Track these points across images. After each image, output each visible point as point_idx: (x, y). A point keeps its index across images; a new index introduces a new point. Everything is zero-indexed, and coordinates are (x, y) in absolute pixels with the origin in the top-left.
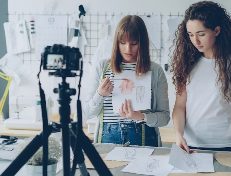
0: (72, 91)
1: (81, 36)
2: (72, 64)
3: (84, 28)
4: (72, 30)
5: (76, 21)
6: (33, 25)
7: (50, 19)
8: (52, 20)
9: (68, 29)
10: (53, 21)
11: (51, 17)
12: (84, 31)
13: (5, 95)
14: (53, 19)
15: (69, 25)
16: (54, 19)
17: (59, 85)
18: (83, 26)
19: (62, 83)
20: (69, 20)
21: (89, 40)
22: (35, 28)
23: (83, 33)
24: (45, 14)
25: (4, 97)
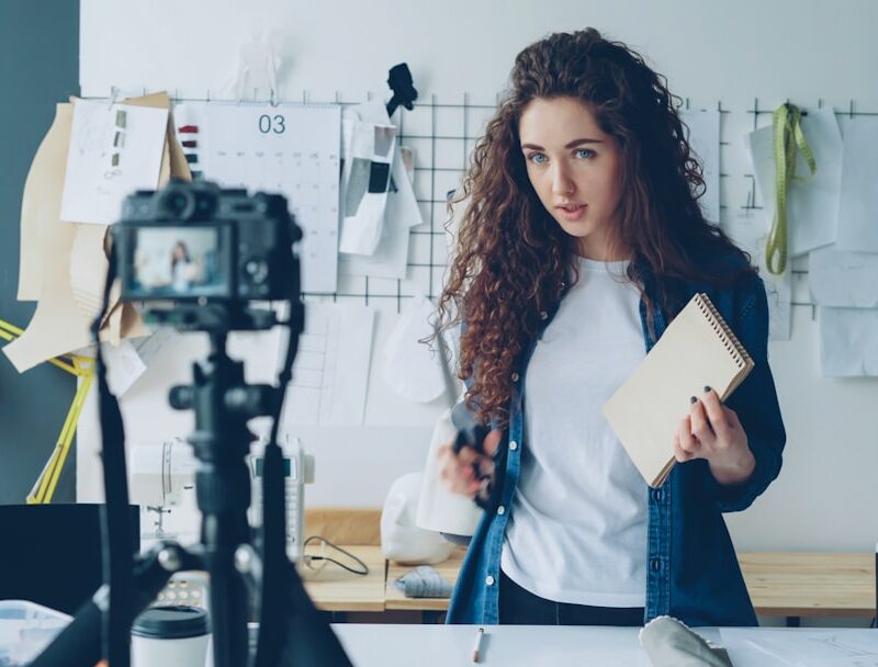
0: (256, 396)
1: (396, 190)
2: (252, 268)
3: (409, 156)
4: (361, 166)
5: (377, 129)
6: (191, 144)
7: (265, 120)
8: (275, 124)
9: (342, 162)
10: (279, 128)
11: (272, 112)
12: (408, 169)
13: (64, 439)
14: (279, 120)
15: (347, 146)
16: (283, 120)
17: (197, 368)
18: (403, 151)
19: (211, 359)
20: (348, 124)
21: (429, 205)
22: (200, 158)
23: (403, 177)
24: (243, 101)
25: (62, 446)
